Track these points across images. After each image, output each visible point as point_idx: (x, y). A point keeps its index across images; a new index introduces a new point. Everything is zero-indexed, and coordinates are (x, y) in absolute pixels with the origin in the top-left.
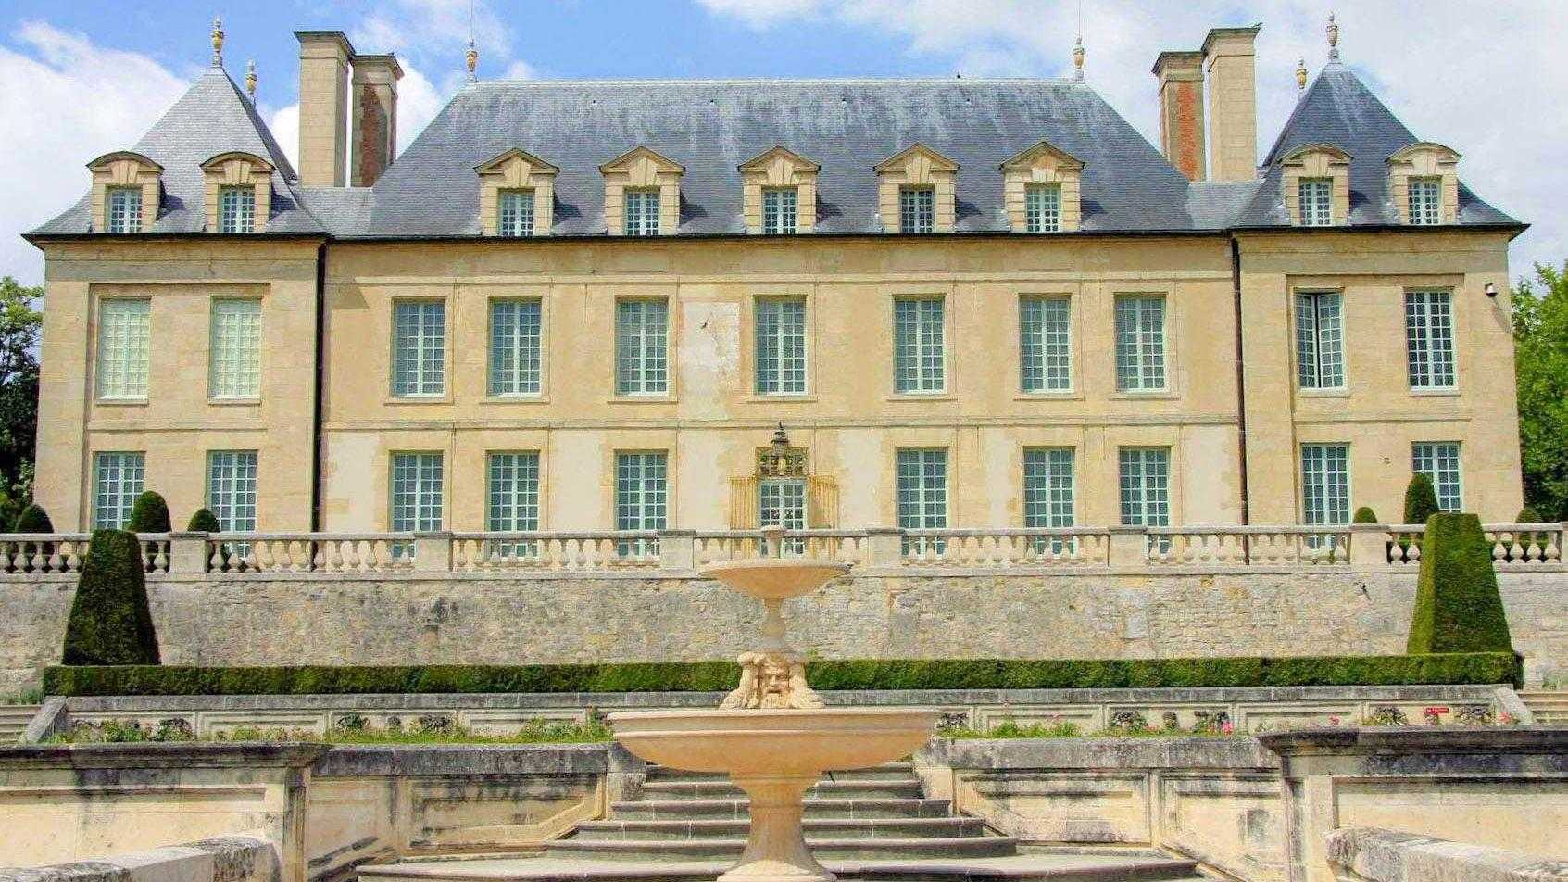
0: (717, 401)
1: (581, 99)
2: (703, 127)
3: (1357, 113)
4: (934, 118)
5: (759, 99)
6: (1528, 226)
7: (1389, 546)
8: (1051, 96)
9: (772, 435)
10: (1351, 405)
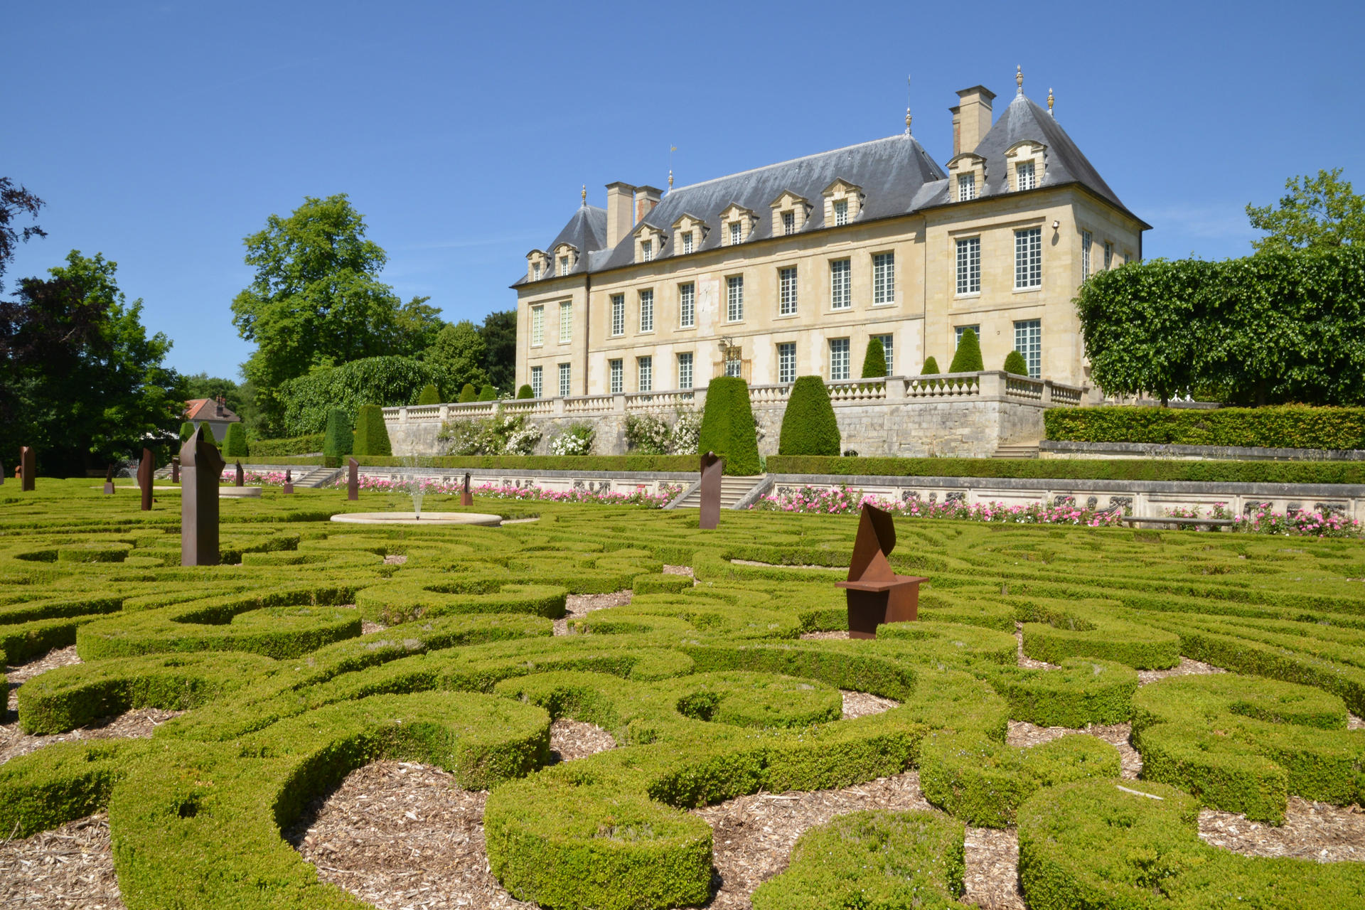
0: (710, 327)
1: (701, 191)
2: (737, 195)
3: (1018, 126)
4: (829, 171)
5: (766, 175)
8: (889, 146)
10: (981, 302)
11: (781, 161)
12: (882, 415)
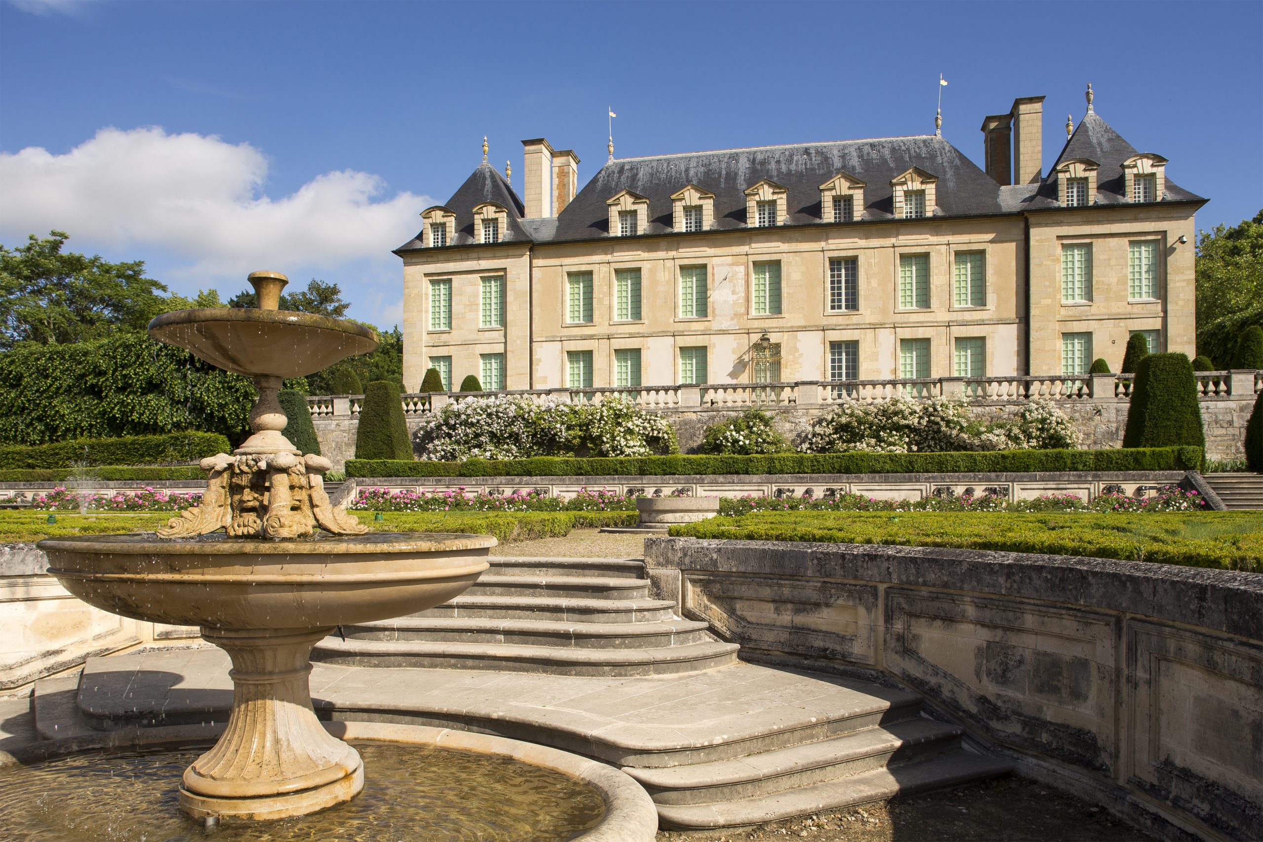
0: (732, 319)
1: (665, 165)
2: (727, 174)
3: (1104, 140)
4: (855, 161)
5: (759, 157)
6: (1208, 200)
7: (1117, 386)
8: (922, 145)
9: (760, 335)
10: (1094, 310)
11: (775, 145)
12: (1229, 411)
